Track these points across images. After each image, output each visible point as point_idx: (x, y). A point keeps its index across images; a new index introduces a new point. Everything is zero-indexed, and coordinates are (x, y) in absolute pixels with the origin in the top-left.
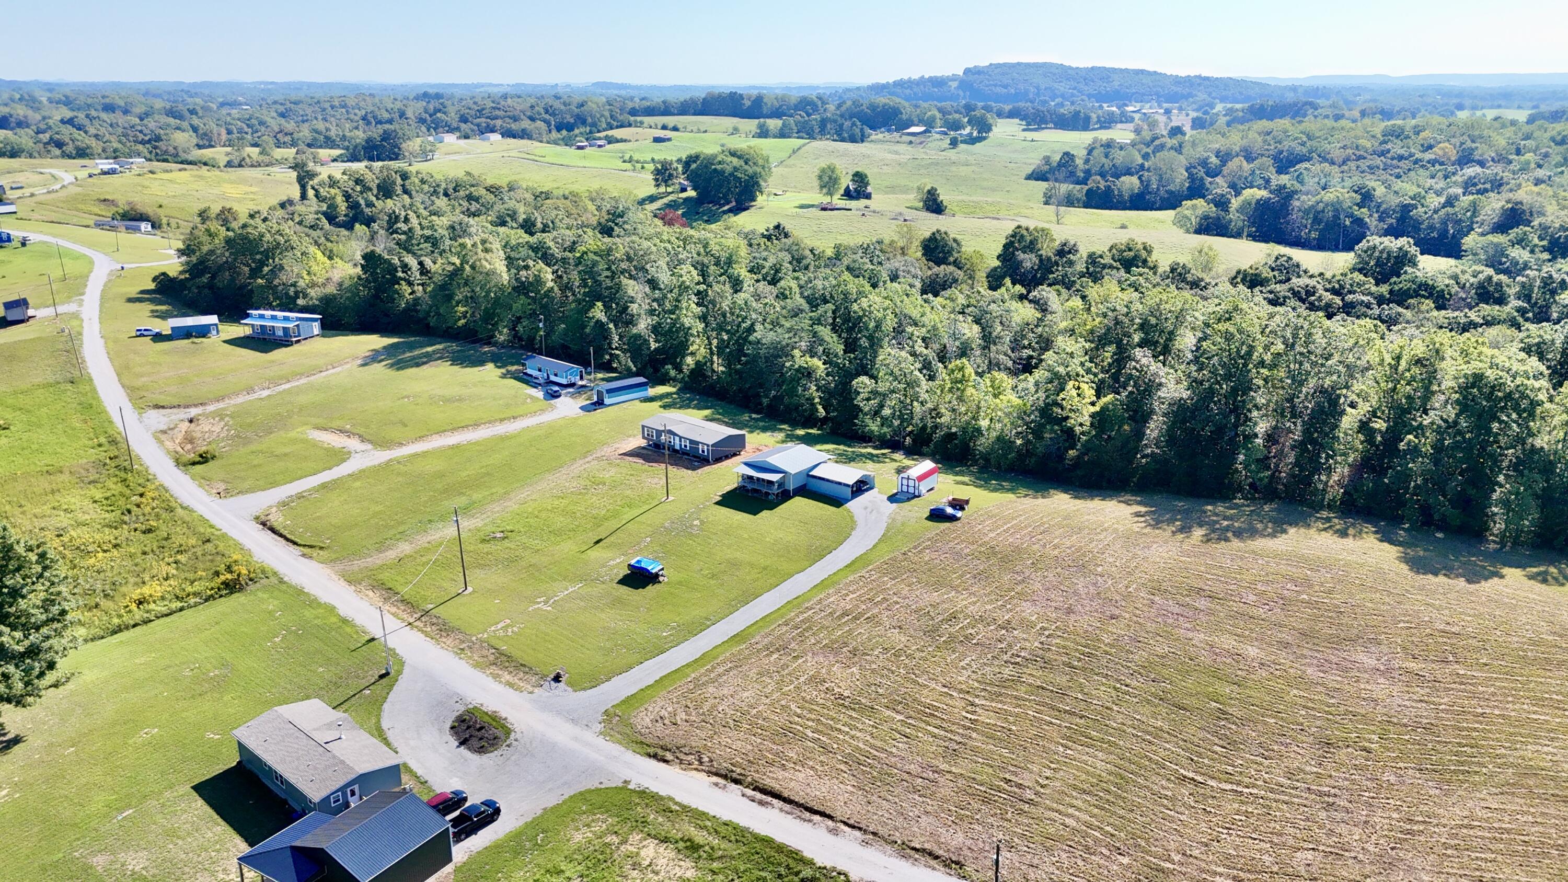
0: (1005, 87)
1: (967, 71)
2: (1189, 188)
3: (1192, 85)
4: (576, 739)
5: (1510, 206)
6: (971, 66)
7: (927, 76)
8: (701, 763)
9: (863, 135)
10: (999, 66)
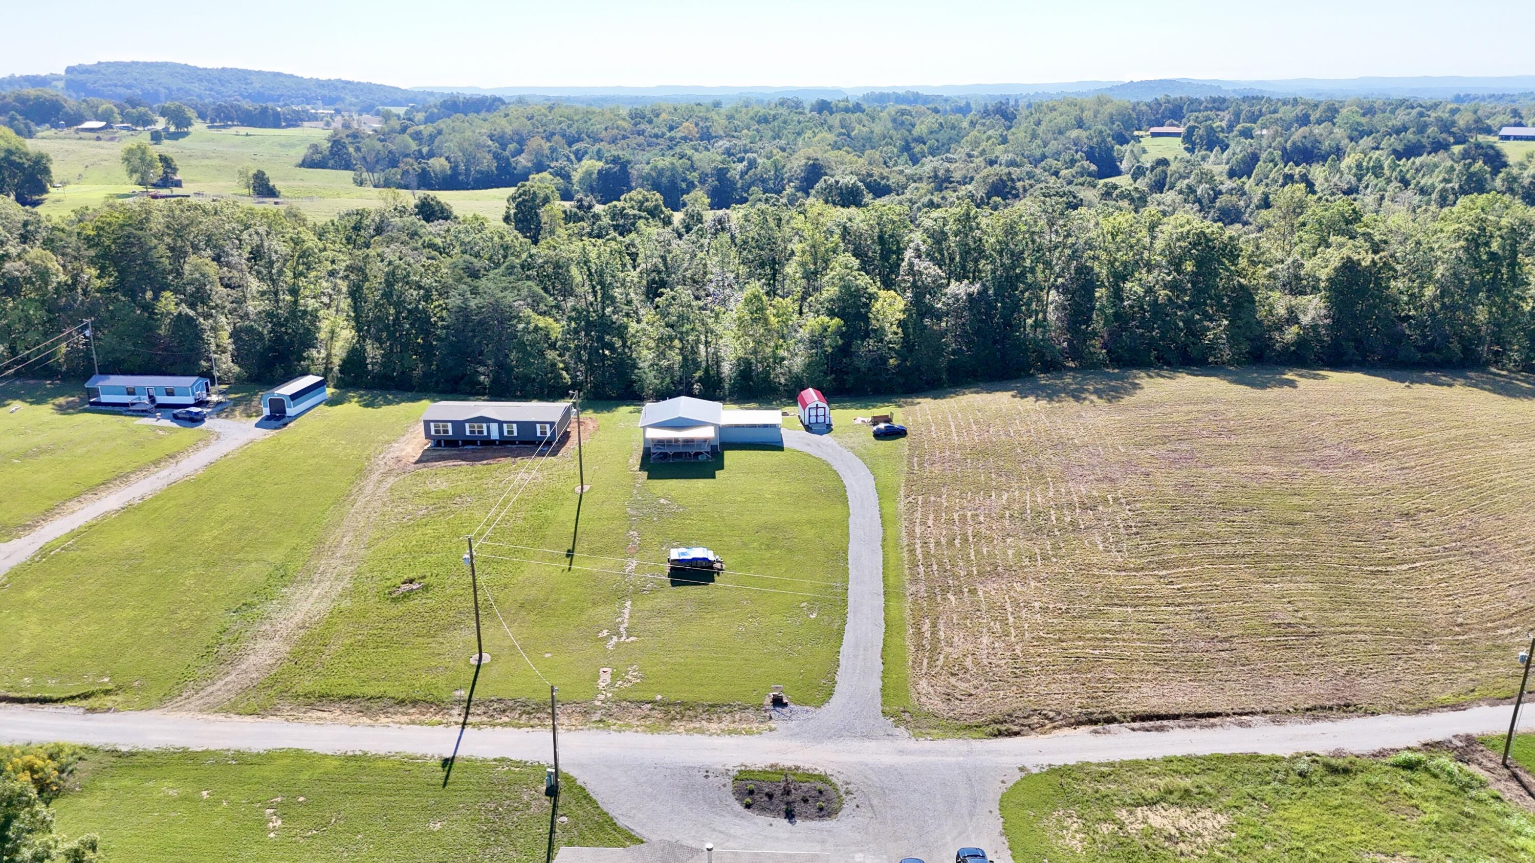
0: (129, 87)
1: (69, 70)
2: (497, 168)
3: (336, 88)
4: (901, 752)
5: (811, 162)
6: (74, 63)
7: (17, 75)
8: (1051, 720)
9: (30, 132)
10: (109, 65)
